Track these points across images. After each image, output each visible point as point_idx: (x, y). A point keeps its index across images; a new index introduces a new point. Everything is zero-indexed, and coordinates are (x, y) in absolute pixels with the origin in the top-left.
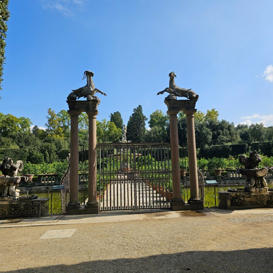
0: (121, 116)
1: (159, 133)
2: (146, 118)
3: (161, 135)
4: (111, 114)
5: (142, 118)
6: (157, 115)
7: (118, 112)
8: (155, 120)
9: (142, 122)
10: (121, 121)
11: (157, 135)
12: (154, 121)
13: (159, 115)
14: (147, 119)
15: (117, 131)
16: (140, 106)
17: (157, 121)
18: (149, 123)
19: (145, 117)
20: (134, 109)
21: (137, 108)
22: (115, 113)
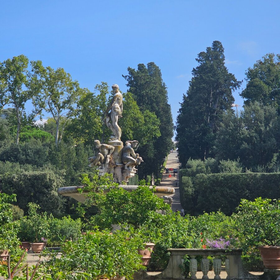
0: (160, 74)
1: (267, 125)
2: (235, 80)
3: (270, 130)
4: (129, 69)
5: (221, 81)
6: (269, 70)
7: (151, 64)
8: (263, 84)
9: (222, 93)
10: (163, 91)
11: (259, 132)
12: (260, 88)
13: (274, 70)
14: (237, 84)
15: (142, 121)
16: (216, 44)
17: (267, 90)
18: (244, 95)
19: (231, 77)
20: (201, 54)
21: (208, 49)
22: (141, 67)
